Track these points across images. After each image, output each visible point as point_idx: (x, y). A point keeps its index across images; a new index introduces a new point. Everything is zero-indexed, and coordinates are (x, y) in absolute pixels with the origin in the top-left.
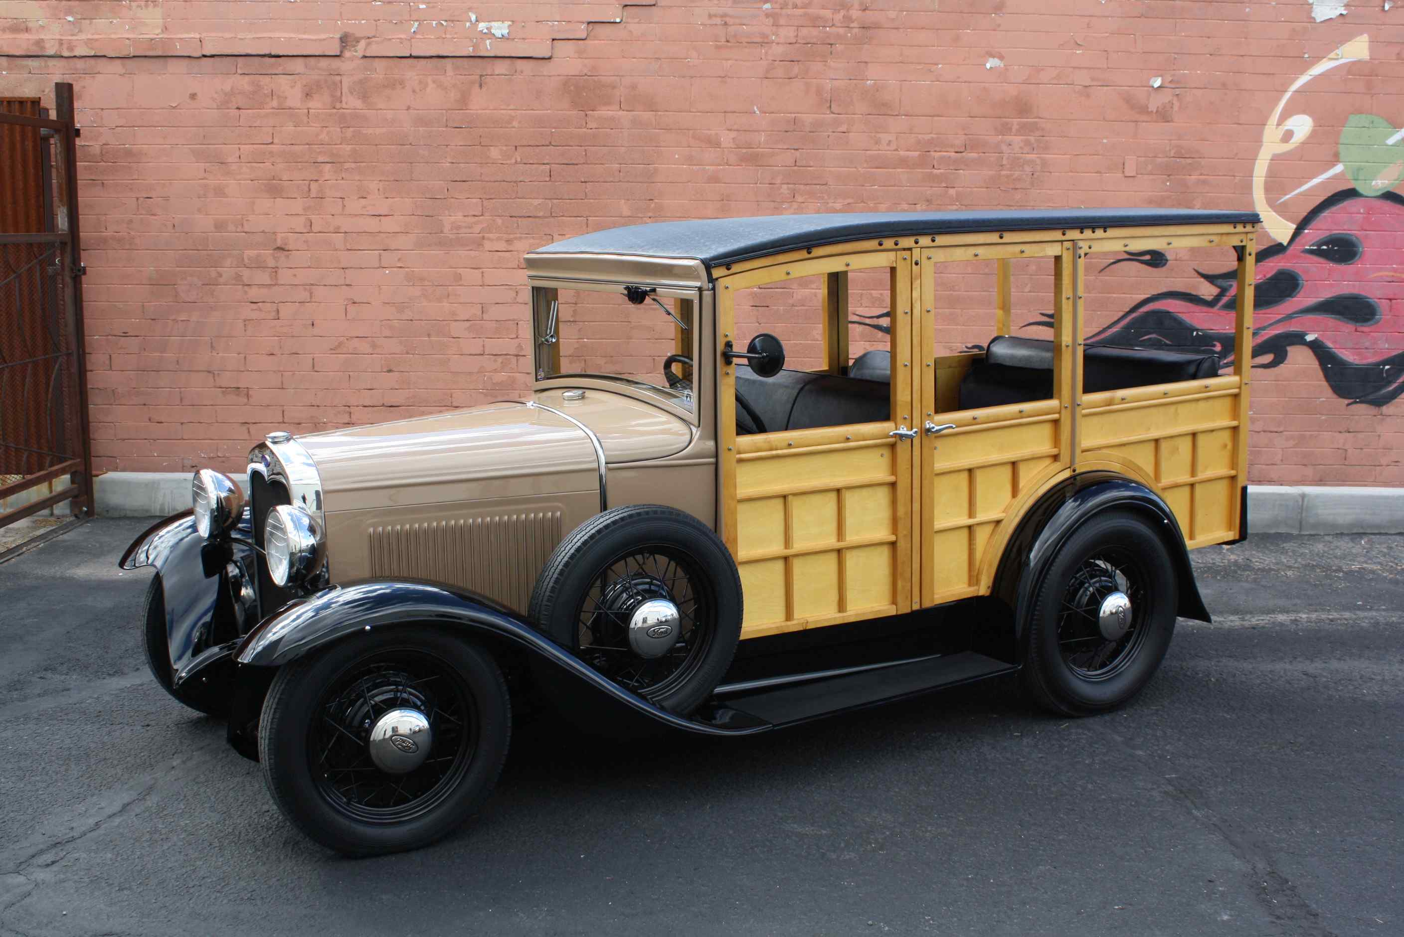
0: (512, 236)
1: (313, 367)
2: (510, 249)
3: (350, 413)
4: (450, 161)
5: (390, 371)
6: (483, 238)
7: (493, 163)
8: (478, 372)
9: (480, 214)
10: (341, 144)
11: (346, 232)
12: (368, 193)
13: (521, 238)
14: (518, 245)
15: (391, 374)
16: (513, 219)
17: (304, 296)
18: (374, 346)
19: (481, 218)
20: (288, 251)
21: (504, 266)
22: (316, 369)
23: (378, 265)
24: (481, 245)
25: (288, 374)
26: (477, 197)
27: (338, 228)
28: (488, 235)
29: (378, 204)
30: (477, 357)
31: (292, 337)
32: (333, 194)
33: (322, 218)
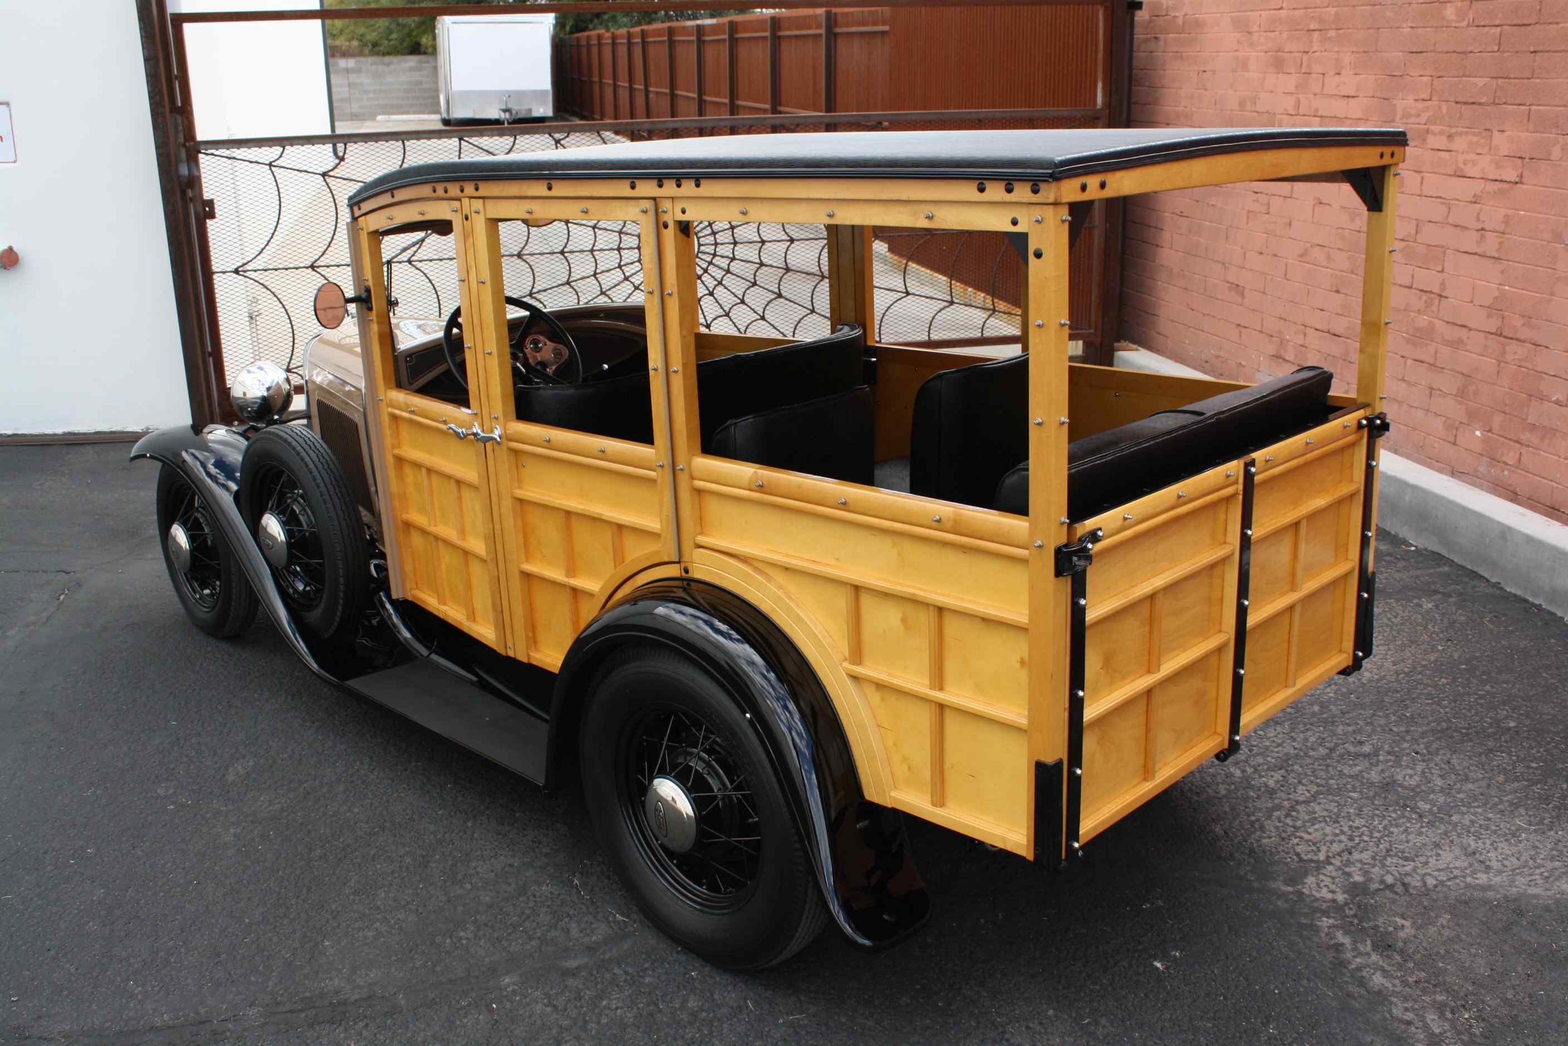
0: (1453, 130)
1: (1286, 275)
2: (1450, 149)
3: (1305, 334)
4: (1410, 25)
5: (1338, 291)
6: (1428, 131)
7: (1447, 27)
8: (1404, 310)
9: (1428, 98)
10: (1328, 7)
11: (1322, 117)
12: (1342, 67)
13: (1461, 134)
14: (1460, 143)
15: (1338, 295)
16: (1459, 106)
18: (1329, 258)
19: (1430, 102)
21: (1442, 171)
24: (1424, 140)
25: (1269, 278)
26: (1429, 74)
27: (1317, 110)
28: (1433, 128)
29: (1349, 82)
30: (1407, 289)
31: (1276, 235)
32: (1317, 68)
33: (1307, 98)
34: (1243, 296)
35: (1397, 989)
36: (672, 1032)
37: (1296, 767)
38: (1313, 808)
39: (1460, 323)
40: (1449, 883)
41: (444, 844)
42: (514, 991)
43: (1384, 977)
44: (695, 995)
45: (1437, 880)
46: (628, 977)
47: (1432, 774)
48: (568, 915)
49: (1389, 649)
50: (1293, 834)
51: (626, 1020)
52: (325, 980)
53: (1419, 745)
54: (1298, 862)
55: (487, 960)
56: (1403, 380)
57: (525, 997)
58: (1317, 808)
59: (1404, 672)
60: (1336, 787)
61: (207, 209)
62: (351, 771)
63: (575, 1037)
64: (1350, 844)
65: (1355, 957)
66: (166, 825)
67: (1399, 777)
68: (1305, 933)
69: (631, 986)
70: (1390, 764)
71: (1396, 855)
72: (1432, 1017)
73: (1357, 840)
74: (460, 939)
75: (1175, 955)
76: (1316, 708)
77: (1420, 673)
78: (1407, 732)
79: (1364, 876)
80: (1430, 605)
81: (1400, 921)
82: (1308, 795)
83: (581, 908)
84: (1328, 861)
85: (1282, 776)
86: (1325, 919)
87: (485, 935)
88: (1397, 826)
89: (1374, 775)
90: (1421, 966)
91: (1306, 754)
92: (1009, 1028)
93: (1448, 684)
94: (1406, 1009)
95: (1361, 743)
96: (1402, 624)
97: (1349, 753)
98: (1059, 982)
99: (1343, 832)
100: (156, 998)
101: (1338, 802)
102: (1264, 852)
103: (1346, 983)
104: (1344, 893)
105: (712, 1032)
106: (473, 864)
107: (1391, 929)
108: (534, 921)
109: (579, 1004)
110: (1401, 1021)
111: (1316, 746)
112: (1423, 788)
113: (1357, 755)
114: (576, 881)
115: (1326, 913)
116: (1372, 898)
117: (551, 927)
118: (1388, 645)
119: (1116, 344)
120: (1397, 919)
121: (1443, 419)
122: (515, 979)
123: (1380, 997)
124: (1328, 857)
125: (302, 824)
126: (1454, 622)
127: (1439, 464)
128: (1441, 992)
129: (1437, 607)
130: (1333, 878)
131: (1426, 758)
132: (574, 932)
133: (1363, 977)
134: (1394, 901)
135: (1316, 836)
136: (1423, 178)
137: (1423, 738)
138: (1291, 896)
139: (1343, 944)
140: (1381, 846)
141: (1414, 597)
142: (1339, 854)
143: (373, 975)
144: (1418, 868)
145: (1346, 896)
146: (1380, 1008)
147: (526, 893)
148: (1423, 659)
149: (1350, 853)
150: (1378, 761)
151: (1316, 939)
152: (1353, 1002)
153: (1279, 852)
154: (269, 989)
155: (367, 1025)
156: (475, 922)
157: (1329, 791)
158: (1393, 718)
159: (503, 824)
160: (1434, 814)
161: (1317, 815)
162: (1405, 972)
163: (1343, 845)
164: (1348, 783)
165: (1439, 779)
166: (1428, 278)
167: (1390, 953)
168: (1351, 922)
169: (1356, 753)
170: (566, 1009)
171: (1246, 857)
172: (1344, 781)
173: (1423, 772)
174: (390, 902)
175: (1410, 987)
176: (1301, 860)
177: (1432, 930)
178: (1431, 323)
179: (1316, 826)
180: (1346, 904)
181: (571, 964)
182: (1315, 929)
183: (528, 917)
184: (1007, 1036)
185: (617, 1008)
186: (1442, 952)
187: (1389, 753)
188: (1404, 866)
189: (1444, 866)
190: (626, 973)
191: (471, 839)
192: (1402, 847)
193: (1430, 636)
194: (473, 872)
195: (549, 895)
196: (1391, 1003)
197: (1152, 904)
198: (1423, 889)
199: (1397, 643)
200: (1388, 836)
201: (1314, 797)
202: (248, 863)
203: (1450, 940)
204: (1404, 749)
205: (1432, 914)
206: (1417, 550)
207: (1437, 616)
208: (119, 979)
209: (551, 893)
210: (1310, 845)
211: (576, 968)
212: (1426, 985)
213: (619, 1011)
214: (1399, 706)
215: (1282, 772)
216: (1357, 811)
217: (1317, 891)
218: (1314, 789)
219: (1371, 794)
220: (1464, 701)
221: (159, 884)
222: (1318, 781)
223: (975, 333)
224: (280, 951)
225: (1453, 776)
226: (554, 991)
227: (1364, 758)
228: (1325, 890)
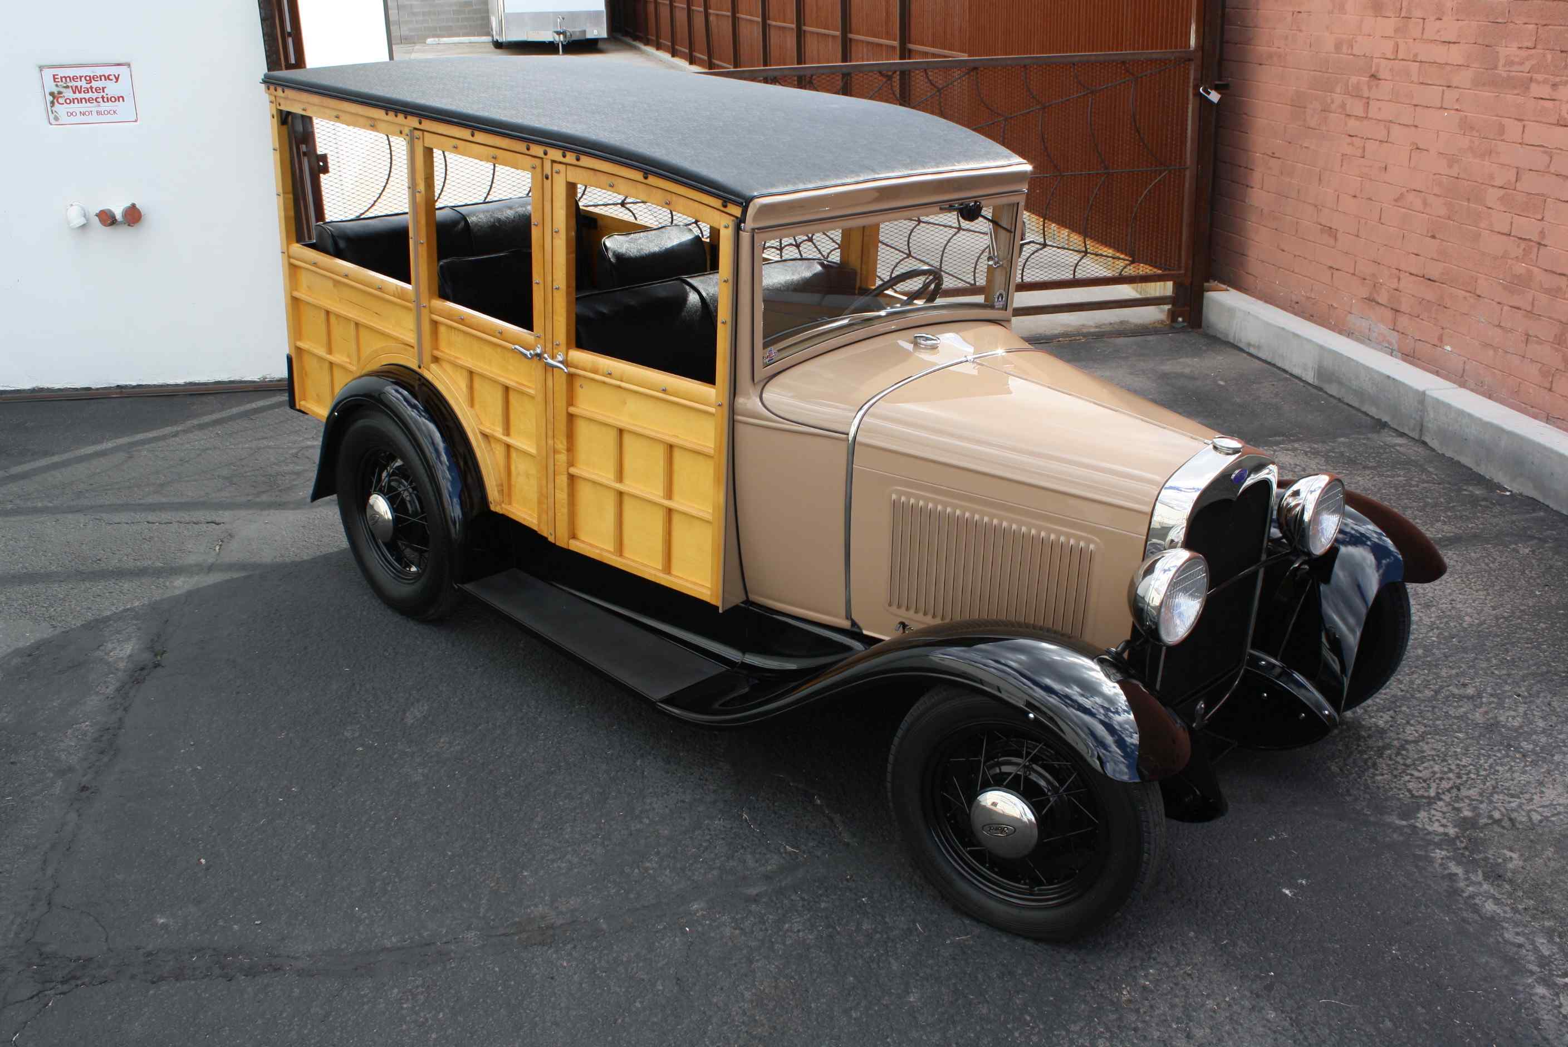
0: (1558, 79)
2: (1554, 98)
3: (1399, 278)
5: (1433, 237)
6: (1531, 79)
8: (1502, 257)
9: (1533, 46)
11: (1421, 62)
12: (1444, 13)
15: (1433, 240)
16: (1564, 55)
17: (1382, 135)
18: (1425, 203)
19: (1533, 51)
20: (1380, 80)
21: (1544, 120)
22: (1382, 221)
23: (1440, 106)
24: (1528, 88)
25: (1363, 221)
26: (1533, 22)
27: (1416, 55)
28: (1535, 76)
29: (1450, 27)
30: (1504, 237)
31: (1371, 179)
32: (1418, 13)
33: (1406, 43)
34: (1336, 239)
35: (1508, 916)
36: (851, 952)
37: (1404, 708)
38: (1422, 747)
39: (1559, 271)
40: (1553, 819)
41: (618, 781)
42: (703, 915)
43: (1496, 905)
44: (868, 918)
45: (1542, 816)
46: (806, 903)
47: (1534, 715)
48: (743, 847)
49: (1488, 594)
50: (1404, 772)
51: (808, 941)
52: (529, 907)
53: (1520, 687)
54: (1410, 798)
55: (675, 888)
56: (1499, 326)
57: (715, 921)
58: (1426, 747)
59: (1504, 617)
60: (1442, 727)
61: (321, 164)
62: (520, 715)
63: (765, 957)
64: (1459, 781)
65: (1468, 886)
66: (358, 765)
67: (1502, 719)
68: (1420, 864)
69: (809, 910)
70: (1493, 705)
71: (1502, 792)
72: (1541, 941)
73: (1465, 778)
74: (647, 869)
75: (1301, 884)
76: (1420, 651)
77: (1519, 618)
78: (1509, 675)
79: (1473, 811)
80: (1527, 551)
81: (1509, 854)
82: (1417, 735)
83: (753, 841)
84: (1438, 797)
85: (1392, 717)
86: (1437, 851)
87: (668, 865)
88: (1502, 765)
89: (1478, 716)
90: (1530, 895)
91: (1412, 696)
92: (1155, 948)
93: (1547, 628)
94: (1518, 934)
95: (1464, 685)
96: (1499, 569)
97: (1454, 695)
98: (1197, 907)
99: (1451, 770)
100: (382, 922)
101: (1445, 742)
102: (1378, 788)
103: (1460, 909)
104: (1455, 826)
105: (888, 952)
106: (648, 801)
107: (1500, 860)
108: (712, 853)
109: (764, 928)
110: (1513, 944)
111: (1421, 689)
112: (1526, 729)
113: (1461, 697)
114: (745, 816)
115: (1439, 845)
116: (1482, 832)
117: (728, 858)
118: (1487, 590)
119: (1206, 284)
120: (1505, 851)
121: (1540, 365)
122: (703, 905)
123: (1493, 922)
124: (1438, 793)
125: (483, 764)
126: (1551, 567)
127: (1534, 410)
128: (1549, 918)
129: (1533, 552)
130: (1444, 813)
131: (1528, 700)
132: (751, 862)
133: (1475, 904)
134: (1502, 835)
135: (1425, 774)
136: (1524, 127)
137: (1524, 681)
138: (1405, 830)
139: (1456, 874)
140: (1488, 784)
141: (1511, 543)
142: (1449, 791)
143: (574, 902)
144: (1524, 804)
145: (1456, 830)
146: (1492, 933)
147: (701, 827)
148: (1522, 604)
149: (1459, 790)
150: (1482, 703)
151: (1430, 869)
152: (1468, 926)
153: (1392, 789)
154: (481, 915)
155: (575, 947)
156: (658, 853)
157: (1436, 732)
158: (1494, 661)
159: (669, 763)
160: (1537, 754)
161: (1425, 754)
162: (1514, 900)
163: (1451, 782)
164: (1453, 724)
165: (1541, 720)
166: (1527, 226)
167: (1500, 883)
168: (1462, 854)
169: (1460, 695)
170: (753, 932)
171: (1361, 793)
172: (1450, 722)
173: (1525, 714)
174: (577, 836)
175: (1520, 914)
176: (1413, 796)
177: (1539, 861)
178: (1529, 271)
179: (1425, 765)
180: (1457, 837)
181: (753, 891)
182: (1431, 861)
183: (706, 848)
184: (1153, 955)
185: (799, 931)
186: (1549, 882)
187: (1492, 695)
188: (1510, 802)
189: (1548, 803)
190: (803, 899)
191: (643, 777)
192: (1507, 785)
193: (1528, 582)
194: (648, 807)
195: (722, 828)
196: (1503, 928)
197: (1277, 836)
198: (1529, 824)
199: (1496, 588)
200: (1494, 774)
201: (1422, 737)
202: (440, 800)
203: (1557, 871)
204: (1506, 691)
205: (1539, 847)
206: (1512, 495)
207: (1534, 561)
208: (345, 905)
209: (724, 826)
210: (1420, 783)
211: (757, 895)
212: (1535, 912)
213: (801, 934)
214: (1499, 650)
215: (1391, 713)
216: (1464, 751)
217: (1429, 825)
218: (1422, 729)
219: (1477, 734)
220: (1563, 645)
221: (364, 819)
222: (1425, 721)
223: (1067, 274)
224: (484, 881)
225: (1554, 718)
226: (739, 916)
227: (1468, 700)
228: (1437, 824)
